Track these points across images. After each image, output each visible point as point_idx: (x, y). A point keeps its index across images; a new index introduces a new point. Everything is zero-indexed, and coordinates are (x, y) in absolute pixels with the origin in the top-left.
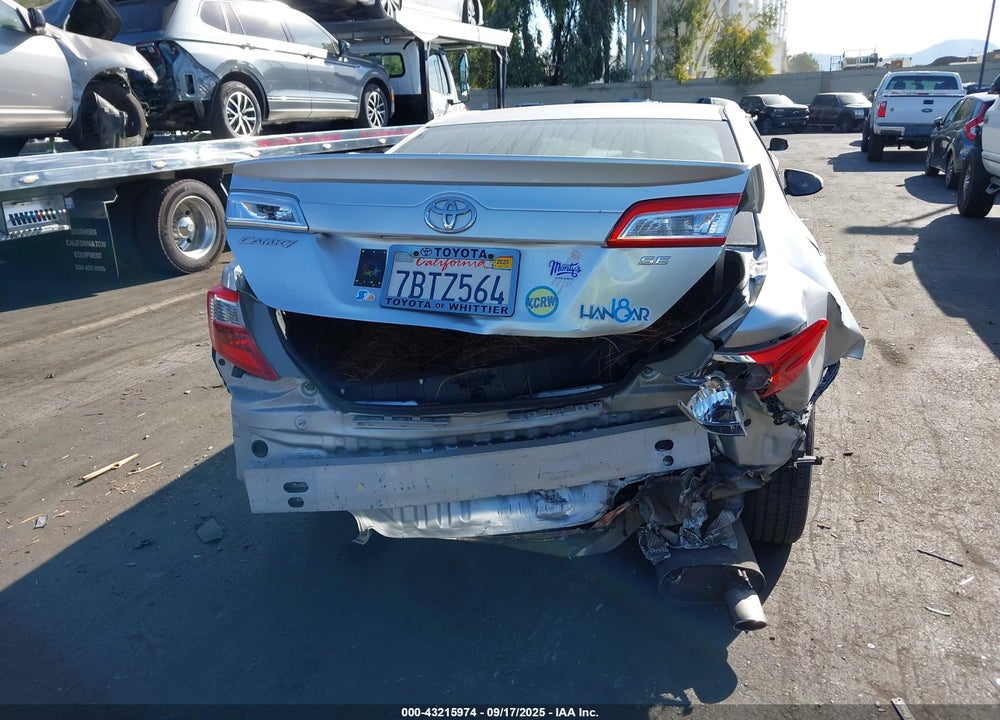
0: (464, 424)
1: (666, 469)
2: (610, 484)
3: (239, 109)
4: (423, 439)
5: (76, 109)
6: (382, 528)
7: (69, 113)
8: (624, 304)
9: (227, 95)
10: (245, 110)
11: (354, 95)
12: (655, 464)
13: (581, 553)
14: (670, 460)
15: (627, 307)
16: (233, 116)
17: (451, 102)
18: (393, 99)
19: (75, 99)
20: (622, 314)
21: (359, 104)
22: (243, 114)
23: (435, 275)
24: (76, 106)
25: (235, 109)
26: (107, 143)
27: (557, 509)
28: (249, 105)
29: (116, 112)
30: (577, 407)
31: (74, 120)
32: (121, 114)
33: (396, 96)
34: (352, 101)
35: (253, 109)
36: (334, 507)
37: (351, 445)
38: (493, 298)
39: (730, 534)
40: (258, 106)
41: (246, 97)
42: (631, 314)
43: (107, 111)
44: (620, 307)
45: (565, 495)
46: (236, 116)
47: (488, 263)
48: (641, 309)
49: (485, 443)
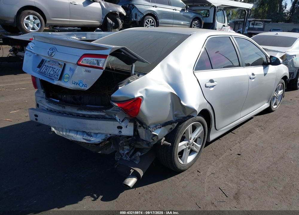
0: (68, 109)
1: (119, 134)
2: (106, 135)
3: (149, 24)
4: (62, 111)
5: (102, 21)
6: (56, 132)
7: (101, 22)
8: (81, 82)
9: (146, 19)
10: (151, 24)
11: (188, 22)
12: (116, 132)
13: (100, 152)
14: (120, 132)
15: (82, 83)
16: (147, 25)
17: (224, 26)
18: (203, 24)
19: (102, 19)
20: (81, 85)
21: (190, 24)
22: (150, 25)
23: (50, 67)
24: (103, 20)
25: (148, 24)
26: (109, 30)
27: (89, 138)
28: (152, 23)
29: (112, 22)
30: (95, 111)
31: (101, 24)
32: (113, 23)
33: (204, 23)
34: (187, 23)
35: (154, 24)
36: (47, 124)
37: (49, 109)
38: (57, 75)
39: (138, 159)
40: (155, 23)
41: (152, 20)
42: (83, 85)
43: (109, 22)
44: (80, 83)
45: (92, 134)
46: (148, 25)
47: (59, 66)
48: (85, 84)
49: (75, 116)
